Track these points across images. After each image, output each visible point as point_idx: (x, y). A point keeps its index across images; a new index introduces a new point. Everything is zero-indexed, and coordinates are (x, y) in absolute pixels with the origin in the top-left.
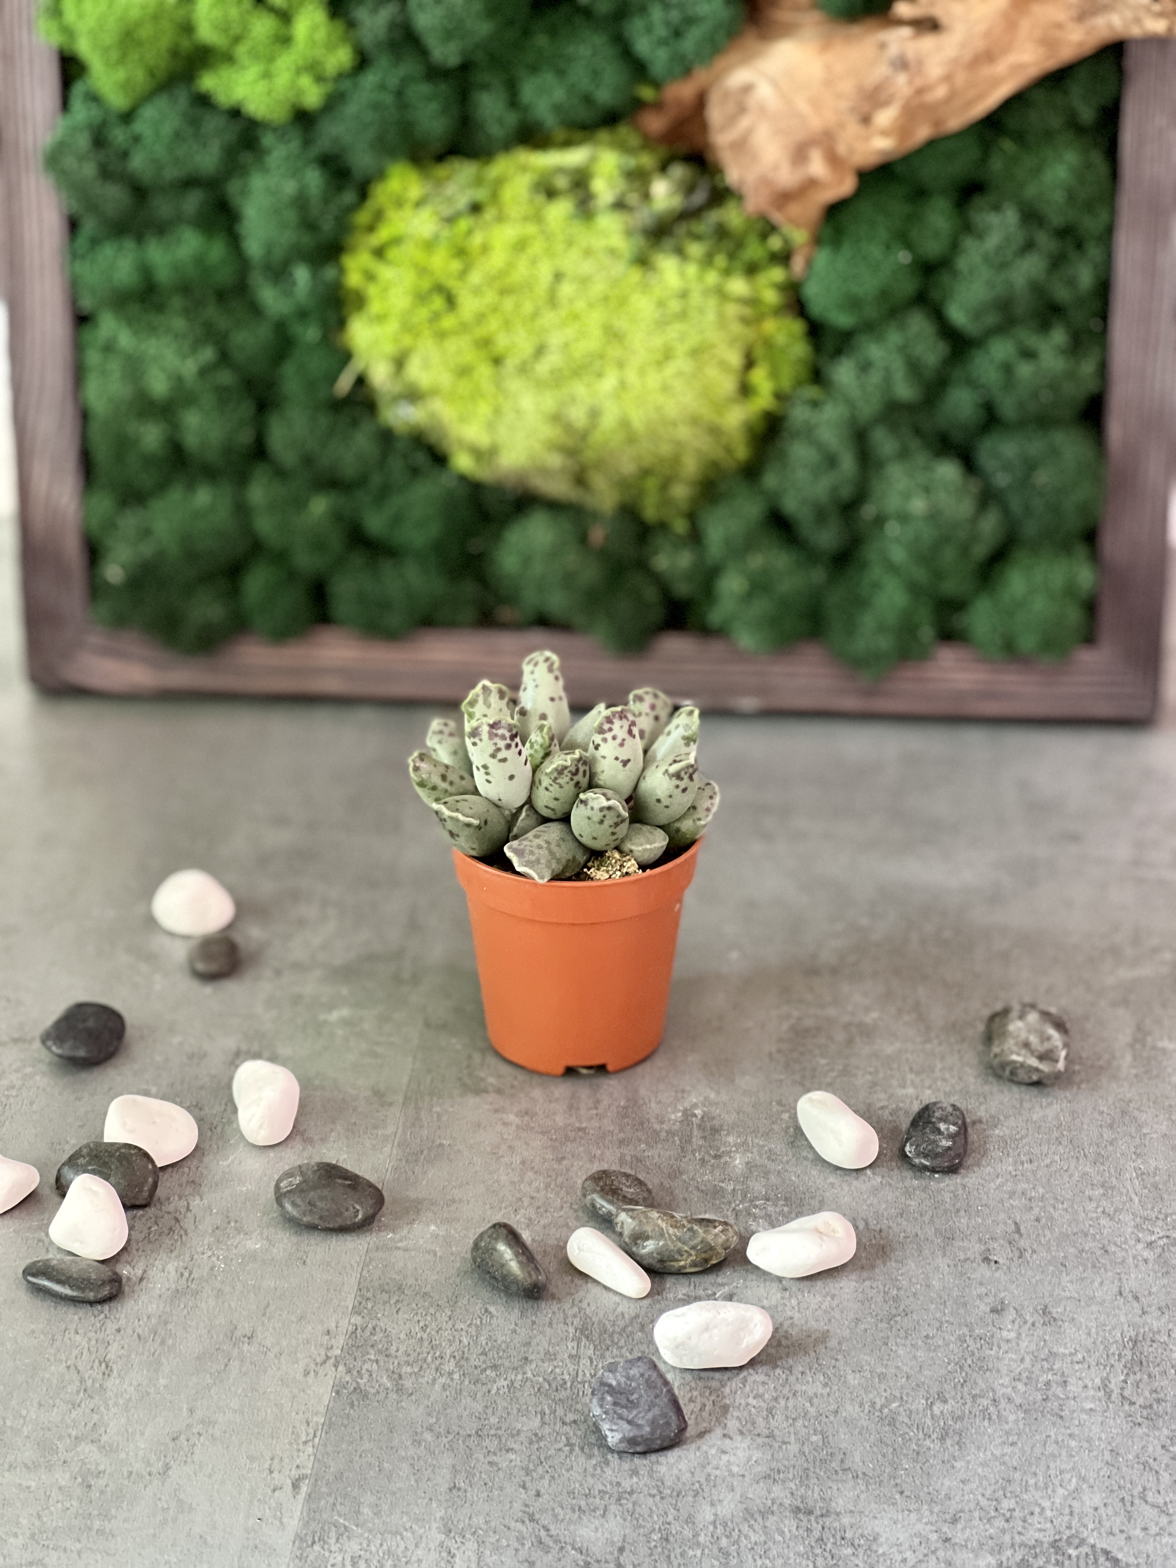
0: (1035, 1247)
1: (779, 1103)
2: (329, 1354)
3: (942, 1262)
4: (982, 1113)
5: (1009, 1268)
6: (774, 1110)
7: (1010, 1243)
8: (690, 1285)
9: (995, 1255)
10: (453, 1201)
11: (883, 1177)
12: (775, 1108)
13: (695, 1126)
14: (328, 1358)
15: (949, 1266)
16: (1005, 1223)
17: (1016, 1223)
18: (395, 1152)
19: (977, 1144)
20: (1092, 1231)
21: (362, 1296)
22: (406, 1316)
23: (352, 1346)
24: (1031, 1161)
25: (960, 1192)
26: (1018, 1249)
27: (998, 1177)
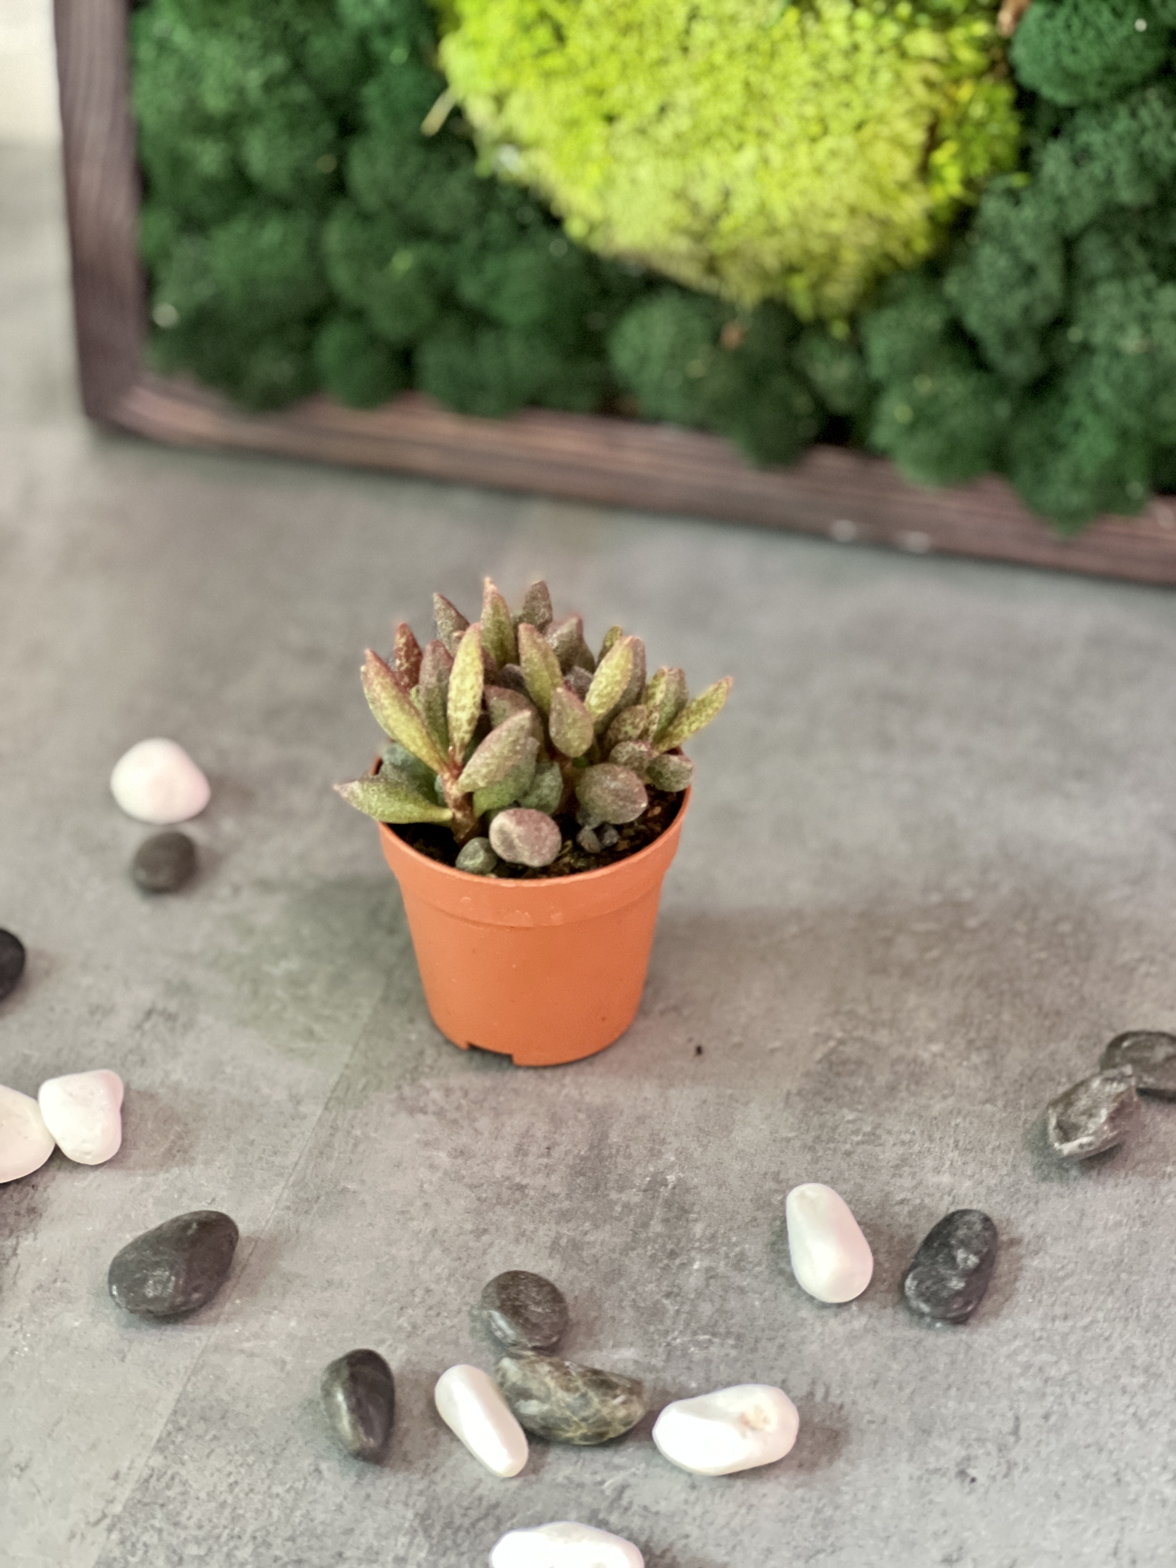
0: (1030, 1460)
1: (776, 1177)
2: (106, 1511)
3: (904, 1470)
4: (1024, 1229)
5: (987, 1492)
6: (766, 1187)
7: (1000, 1450)
8: (577, 1462)
9: (975, 1467)
10: (330, 1283)
11: (871, 1316)
12: (770, 1185)
13: (660, 1201)
14: (105, 1516)
15: (911, 1478)
16: (1003, 1416)
17: (1017, 1419)
18: (285, 1196)
19: (1004, 1279)
20: (1111, 1445)
21: (175, 1422)
22: (218, 1465)
23: (139, 1502)
24: (1066, 1318)
25: (961, 1357)
26: (1008, 1462)
27: (1015, 1337)
